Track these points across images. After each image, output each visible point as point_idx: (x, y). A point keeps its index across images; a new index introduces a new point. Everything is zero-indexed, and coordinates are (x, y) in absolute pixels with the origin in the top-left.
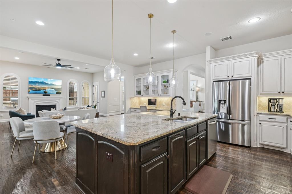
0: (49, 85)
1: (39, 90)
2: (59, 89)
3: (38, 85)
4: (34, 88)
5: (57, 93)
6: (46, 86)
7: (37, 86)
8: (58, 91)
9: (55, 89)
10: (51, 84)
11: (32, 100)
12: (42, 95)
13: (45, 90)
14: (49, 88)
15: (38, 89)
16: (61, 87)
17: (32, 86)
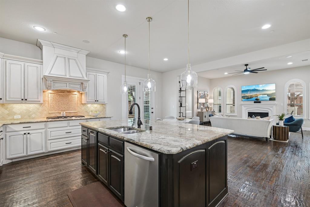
0: (261, 91)
1: (251, 98)
2: (273, 94)
3: (250, 93)
4: (246, 96)
5: (271, 99)
6: (258, 93)
7: (248, 94)
8: (271, 97)
9: (268, 95)
10: (263, 90)
11: (245, 107)
12: (253, 102)
13: (257, 97)
14: (260, 95)
15: (249, 97)
16: (274, 92)
17: (244, 95)
